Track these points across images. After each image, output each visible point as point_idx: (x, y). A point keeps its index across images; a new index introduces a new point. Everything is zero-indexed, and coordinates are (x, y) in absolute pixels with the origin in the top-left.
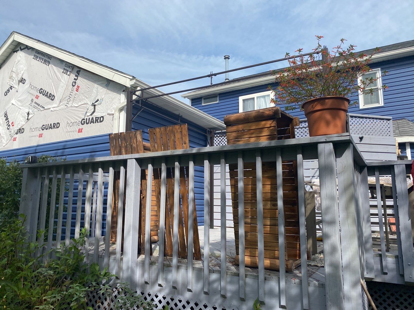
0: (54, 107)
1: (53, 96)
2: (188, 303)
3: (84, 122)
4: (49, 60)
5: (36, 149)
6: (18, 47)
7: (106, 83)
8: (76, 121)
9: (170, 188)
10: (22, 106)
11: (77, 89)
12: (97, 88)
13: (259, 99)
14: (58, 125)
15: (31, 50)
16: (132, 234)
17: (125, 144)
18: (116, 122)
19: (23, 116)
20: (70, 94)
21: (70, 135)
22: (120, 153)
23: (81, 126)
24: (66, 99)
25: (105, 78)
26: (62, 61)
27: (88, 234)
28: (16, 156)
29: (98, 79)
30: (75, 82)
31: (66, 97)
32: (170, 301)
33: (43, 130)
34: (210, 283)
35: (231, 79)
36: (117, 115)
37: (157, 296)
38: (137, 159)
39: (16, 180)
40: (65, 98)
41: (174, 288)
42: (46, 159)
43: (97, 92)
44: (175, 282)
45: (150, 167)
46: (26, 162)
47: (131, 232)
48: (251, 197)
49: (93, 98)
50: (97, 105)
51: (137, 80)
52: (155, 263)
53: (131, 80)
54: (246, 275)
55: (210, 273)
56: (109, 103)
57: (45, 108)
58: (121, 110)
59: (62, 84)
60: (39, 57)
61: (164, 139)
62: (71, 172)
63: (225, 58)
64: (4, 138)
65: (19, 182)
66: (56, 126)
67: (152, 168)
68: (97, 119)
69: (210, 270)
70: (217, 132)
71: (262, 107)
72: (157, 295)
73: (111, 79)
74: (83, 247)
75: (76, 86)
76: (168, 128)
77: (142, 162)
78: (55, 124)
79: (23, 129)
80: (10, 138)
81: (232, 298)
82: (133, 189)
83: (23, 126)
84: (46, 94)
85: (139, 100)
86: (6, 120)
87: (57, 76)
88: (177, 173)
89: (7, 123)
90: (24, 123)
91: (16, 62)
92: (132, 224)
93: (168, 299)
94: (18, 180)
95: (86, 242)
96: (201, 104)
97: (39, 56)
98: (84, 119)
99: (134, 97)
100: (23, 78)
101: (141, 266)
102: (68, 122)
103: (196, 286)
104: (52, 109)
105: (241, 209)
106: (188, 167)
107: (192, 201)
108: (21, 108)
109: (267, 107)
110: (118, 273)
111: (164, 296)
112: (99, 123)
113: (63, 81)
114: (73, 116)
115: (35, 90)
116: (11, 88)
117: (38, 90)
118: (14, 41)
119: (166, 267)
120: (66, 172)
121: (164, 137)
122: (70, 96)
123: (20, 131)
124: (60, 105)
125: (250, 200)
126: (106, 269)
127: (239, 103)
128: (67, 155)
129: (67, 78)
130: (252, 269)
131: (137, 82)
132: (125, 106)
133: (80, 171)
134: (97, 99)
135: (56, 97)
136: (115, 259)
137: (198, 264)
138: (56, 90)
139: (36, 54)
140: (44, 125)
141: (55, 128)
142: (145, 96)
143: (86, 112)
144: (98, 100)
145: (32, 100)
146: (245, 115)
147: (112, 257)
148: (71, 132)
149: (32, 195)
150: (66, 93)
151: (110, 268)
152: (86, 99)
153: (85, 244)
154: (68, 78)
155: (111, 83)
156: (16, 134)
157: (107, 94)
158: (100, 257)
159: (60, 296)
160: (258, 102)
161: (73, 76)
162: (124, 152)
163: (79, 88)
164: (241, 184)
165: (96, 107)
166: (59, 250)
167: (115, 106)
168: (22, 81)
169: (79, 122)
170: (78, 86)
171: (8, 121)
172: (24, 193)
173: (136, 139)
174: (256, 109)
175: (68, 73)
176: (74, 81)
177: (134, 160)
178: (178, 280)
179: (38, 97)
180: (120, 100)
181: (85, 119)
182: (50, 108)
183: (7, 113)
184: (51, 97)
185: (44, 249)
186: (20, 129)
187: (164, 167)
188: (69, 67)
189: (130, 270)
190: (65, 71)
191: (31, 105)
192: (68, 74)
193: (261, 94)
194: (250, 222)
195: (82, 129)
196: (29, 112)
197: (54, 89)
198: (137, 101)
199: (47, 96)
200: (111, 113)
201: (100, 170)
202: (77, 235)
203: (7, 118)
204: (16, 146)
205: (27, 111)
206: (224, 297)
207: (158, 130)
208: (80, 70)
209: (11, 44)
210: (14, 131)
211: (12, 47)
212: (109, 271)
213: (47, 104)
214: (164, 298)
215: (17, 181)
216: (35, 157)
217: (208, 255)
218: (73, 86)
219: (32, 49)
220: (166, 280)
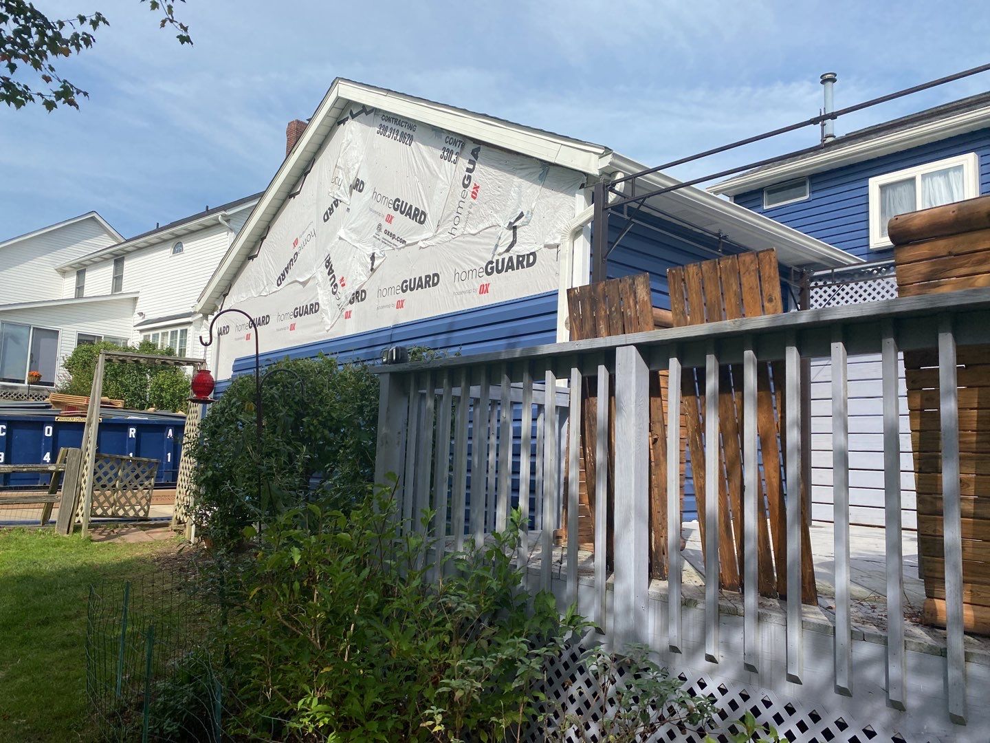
0: (426, 240)
1: (423, 213)
2: (790, 710)
3: (493, 268)
4: (411, 132)
5: (391, 335)
6: (347, 111)
7: (541, 172)
8: (474, 267)
9: (727, 418)
10: (359, 242)
11: (473, 192)
12: (519, 187)
13: (928, 180)
14: (436, 278)
15: (373, 114)
16: (633, 528)
17: (606, 312)
18: (565, 263)
19: (362, 264)
20: (459, 207)
21: (462, 300)
22: (595, 334)
23: (485, 279)
24: (450, 219)
25: (538, 159)
26: (437, 131)
27: (527, 523)
28: (355, 350)
29: (521, 165)
30: (469, 177)
31: (451, 214)
32: (739, 700)
33: (404, 291)
34: (857, 667)
35: (840, 134)
36: (566, 245)
37: (703, 685)
38: (639, 346)
39: (361, 401)
40: (449, 215)
41: (750, 668)
42: (418, 354)
43: (520, 194)
44: (753, 654)
45: (674, 364)
46: (385, 360)
47: (632, 523)
48: (977, 442)
49: (511, 210)
50: (521, 226)
51: (615, 156)
52: (696, 603)
53: (600, 158)
54: (966, 653)
55: (854, 641)
56: (548, 218)
57: (408, 242)
58: (576, 233)
59: (441, 185)
60: (389, 129)
61: (711, 292)
62: (483, 380)
63: (823, 82)
64: (327, 314)
65: (367, 406)
66: (431, 281)
67: (680, 366)
68: (521, 259)
69: (852, 632)
70: (816, 274)
71: (938, 200)
72: (702, 681)
73: (552, 161)
74: (516, 552)
75: (472, 185)
76: (721, 263)
77: (652, 354)
78: (429, 276)
79: (364, 291)
80: (338, 312)
81: (923, 712)
82: (633, 420)
83: (363, 285)
84: (408, 211)
85: (622, 205)
86: (329, 274)
87: (428, 167)
88: (750, 378)
89: (330, 280)
90: (364, 278)
91: (345, 145)
92: (633, 503)
93: (734, 695)
94: (366, 400)
95: (522, 542)
96: (760, 205)
97: (390, 125)
98: (491, 262)
99: (612, 197)
100: (358, 180)
101: (660, 607)
102: (458, 271)
103: (814, 672)
104: (421, 244)
105: (949, 476)
106: (783, 363)
107: (796, 450)
108: (357, 245)
109: (953, 199)
110: (600, 619)
111: (722, 687)
112: (526, 269)
113: (442, 178)
114: (468, 256)
115: (385, 204)
116: (336, 203)
117: (391, 202)
118: (338, 98)
119: (726, 615)
120: (471, 381)
121: (710, 287)
122: (459, 211)
123: (359, 296)
124: (440, 234)
125: (975, 450)
126: (573, 607)
127: (868, 194)
128: (463, 345)
129: (451, 170)
130: (979, 638)
131: (617, 162)
132: (587, 222)
133: (504, 377)
134: (519, 213)
135: (428, 216)
136: (592, 585)
137: (816, 616)
138: (427, 200)
139: (384, 123)
140: (406, 281)
141: (429, 286)
142: (639, 193)
143: (497, 246)
144: (521, 215)
145: (379, 227)
146: (959, 209)
147: (585, 580)
148: (465, 293)
149: (399, 433)
150: (451, 205)
151: (582, 605)
152: (495, 215)
153: (520, 546)
154: (453, 170)
155: (552, 170)
156: (351, 302)
157: (543, 197)
158: (557, 579)
159: (491, 661)
160: (927, 189)
161: (464, 163)
162: (603, 331)
163: (477, 191)
164: (948, 407)
165: (518, 231)
166: (461, 557)
167: (561, 226)
168: (357, 185)
169: (481, 270)
170: (475, 185)
171: (334, 276)
172: (384, 429)
173: (635, 297)
174: (919, 208)
175: (454, 157)
176: (467, 174)
177: (634, 348)
178: (760, 649)
179: (392, 217)
180: (573, 209)
181: (495, 261)
182: (417, 243)
183: (330, 258)
184: (418, 216)
185: (428, 552)
186: (357, 292)
187: (711, 363)
188: (455, 143)
189: (632, 616)
190: (447, 155)
191: (378, 237)
192: (452, 160)
193: (938, 166)
194: (972, 510)
195: (488, 285)
196: (374, 254)
197: (424, 197)
198: (617, 207)
199: (410, 215)
200: (552, 243)
201: (549, 374)
202: (501, 526)
203: (331, 268)
204: (351, 328)
205: (371, 252)
206: (898, 706)
207: (692, 269)
208: (479, 148)
209: (333, 106)
210: (346, 298)
211: (335, 113)
212: (579, 612)
213: (409, 233)
214: (723, 691)
215: (364, 402)
216: (403, 349)
217: (847, 594)
218: (465, 186)
219: (375, 111)
220: (727, 646)
